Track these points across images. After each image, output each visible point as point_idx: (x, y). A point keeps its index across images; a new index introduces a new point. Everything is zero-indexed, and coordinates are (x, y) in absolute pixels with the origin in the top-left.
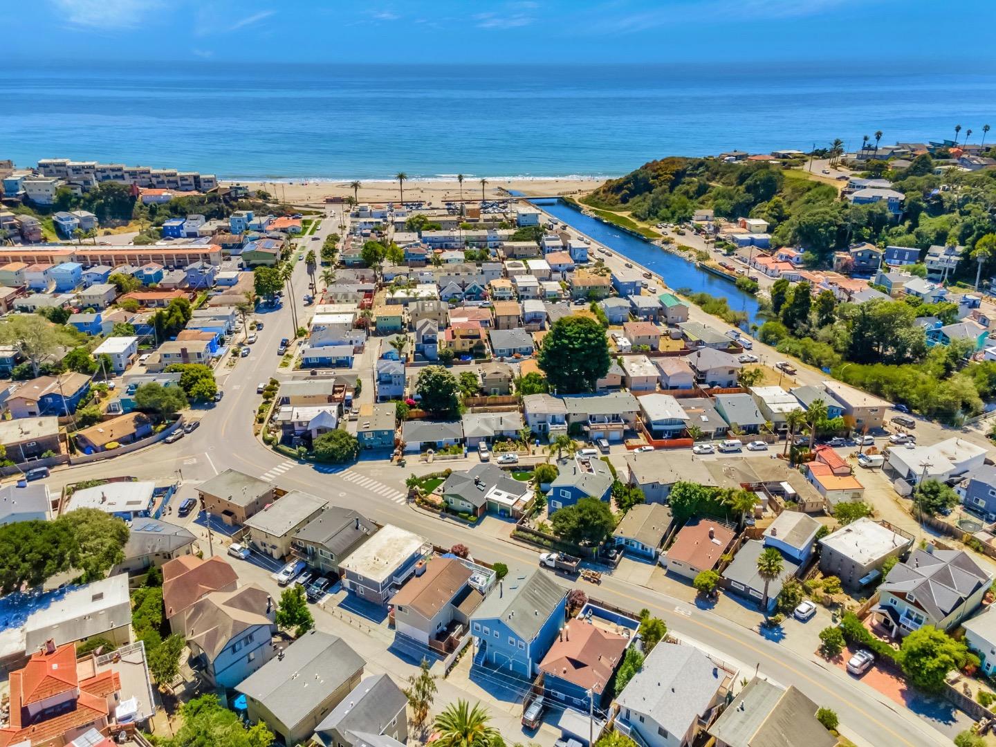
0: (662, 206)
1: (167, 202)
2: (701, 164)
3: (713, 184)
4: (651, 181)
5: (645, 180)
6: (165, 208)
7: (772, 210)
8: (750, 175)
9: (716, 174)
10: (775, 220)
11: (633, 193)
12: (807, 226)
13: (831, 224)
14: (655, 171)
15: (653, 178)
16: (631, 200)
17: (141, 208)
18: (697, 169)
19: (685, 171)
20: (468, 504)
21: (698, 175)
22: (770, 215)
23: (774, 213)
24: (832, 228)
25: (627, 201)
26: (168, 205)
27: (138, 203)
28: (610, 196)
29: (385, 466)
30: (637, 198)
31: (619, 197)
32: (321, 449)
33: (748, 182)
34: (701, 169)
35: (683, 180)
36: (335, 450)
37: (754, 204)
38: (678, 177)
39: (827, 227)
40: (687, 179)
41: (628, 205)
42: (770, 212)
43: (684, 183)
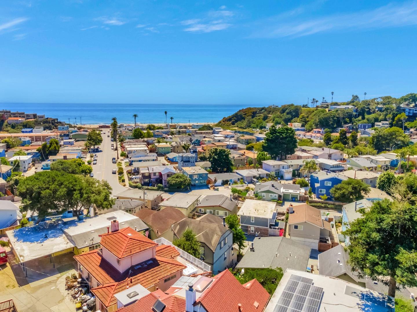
0: (251, 123)
1: (21, 123)
2: (263, 109)
3: (269, 115)
4: (243, 116)
5: (241, 116)
6: (20, 126)
7: (302, 119)
8: (287, 109)
9: (270, 112)
10: (304, 123)
11: (236, 121)
12: (324, 119)
13: (334, 116)
14: (244, 112)
15: (244, 115)
16: (236, 124)
17: (7, 125)
18: (261, 111)
19: (256, 112)
20: (275, 195)
21: (262, 113)
22: (301, 121)
23: (302, 120)
24: (335, 118)
25: (235, 124)
26: (22, 124)
27: (5, 123)
28: (226, 123)
29: (208, 191)
30: (239, 122)
31: (230, 123)
32: (174, 182)
33: (287, 111)
34: (263, 111)
35: (256, 115)
36: (181, 182)
37: (292, 119)
38: (254, 114)
39: (333, 118)
40: (258, 115)
41: (235, 125)
42: (301, 120)
43: (257, 116)
